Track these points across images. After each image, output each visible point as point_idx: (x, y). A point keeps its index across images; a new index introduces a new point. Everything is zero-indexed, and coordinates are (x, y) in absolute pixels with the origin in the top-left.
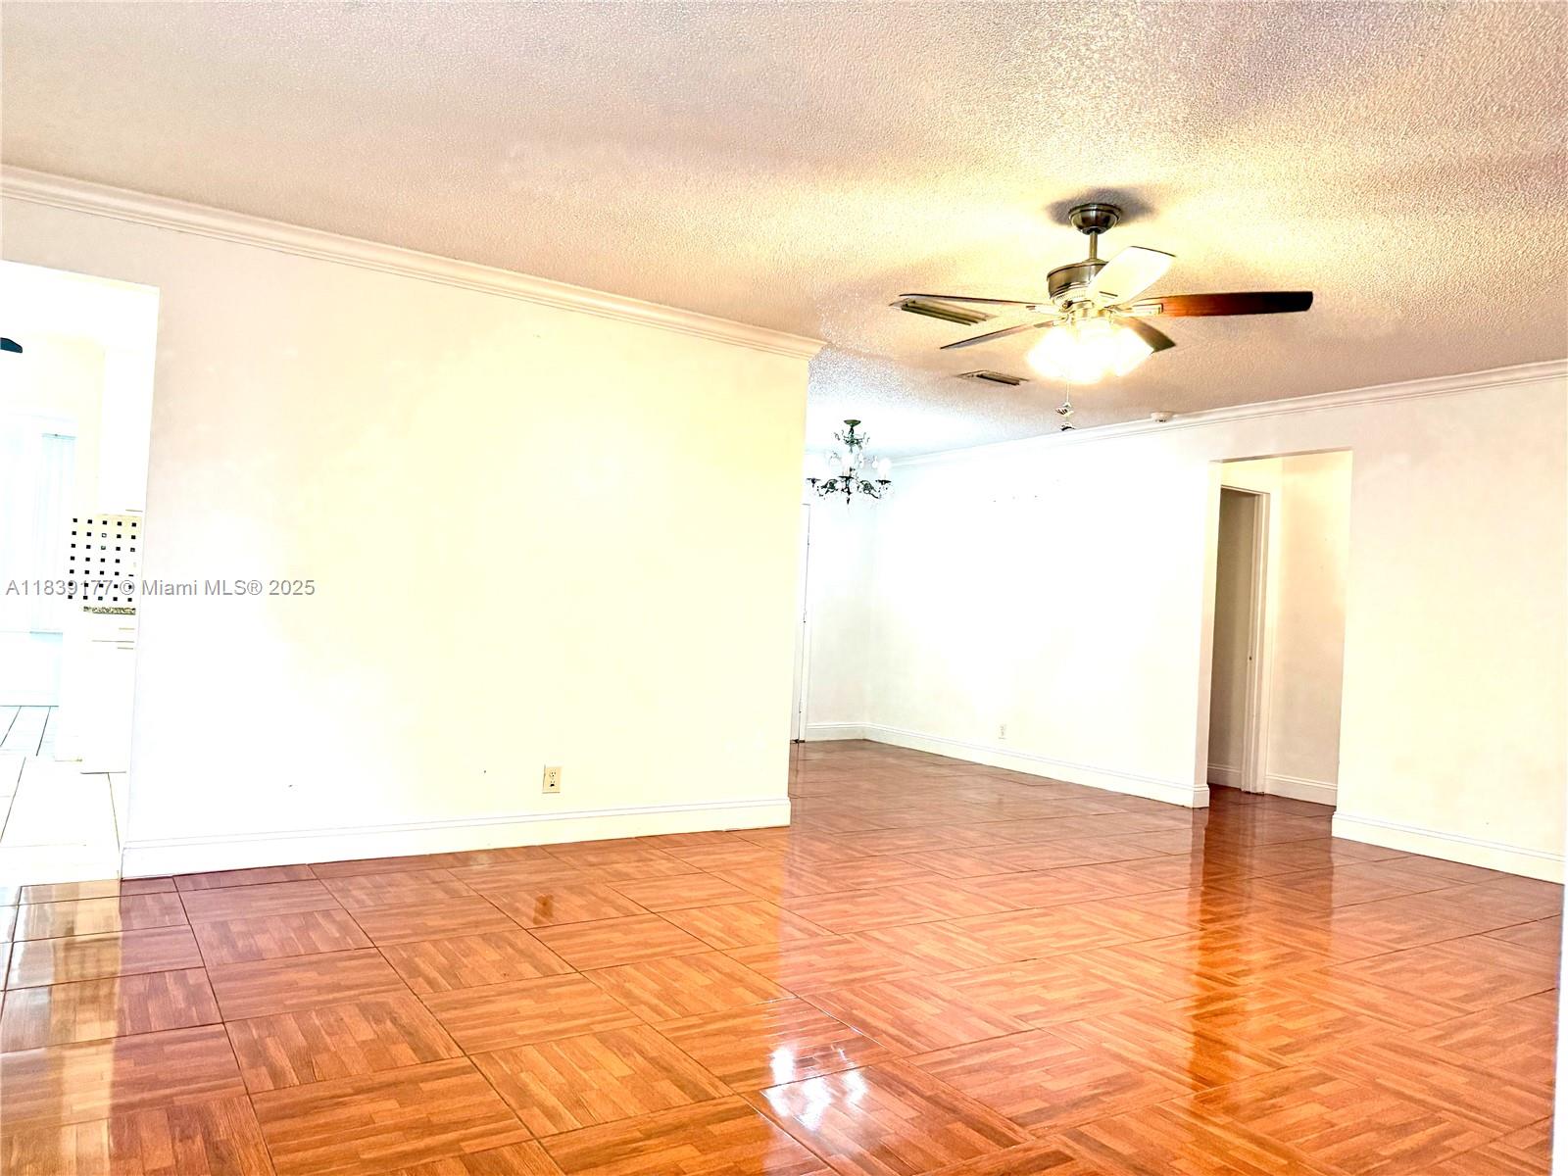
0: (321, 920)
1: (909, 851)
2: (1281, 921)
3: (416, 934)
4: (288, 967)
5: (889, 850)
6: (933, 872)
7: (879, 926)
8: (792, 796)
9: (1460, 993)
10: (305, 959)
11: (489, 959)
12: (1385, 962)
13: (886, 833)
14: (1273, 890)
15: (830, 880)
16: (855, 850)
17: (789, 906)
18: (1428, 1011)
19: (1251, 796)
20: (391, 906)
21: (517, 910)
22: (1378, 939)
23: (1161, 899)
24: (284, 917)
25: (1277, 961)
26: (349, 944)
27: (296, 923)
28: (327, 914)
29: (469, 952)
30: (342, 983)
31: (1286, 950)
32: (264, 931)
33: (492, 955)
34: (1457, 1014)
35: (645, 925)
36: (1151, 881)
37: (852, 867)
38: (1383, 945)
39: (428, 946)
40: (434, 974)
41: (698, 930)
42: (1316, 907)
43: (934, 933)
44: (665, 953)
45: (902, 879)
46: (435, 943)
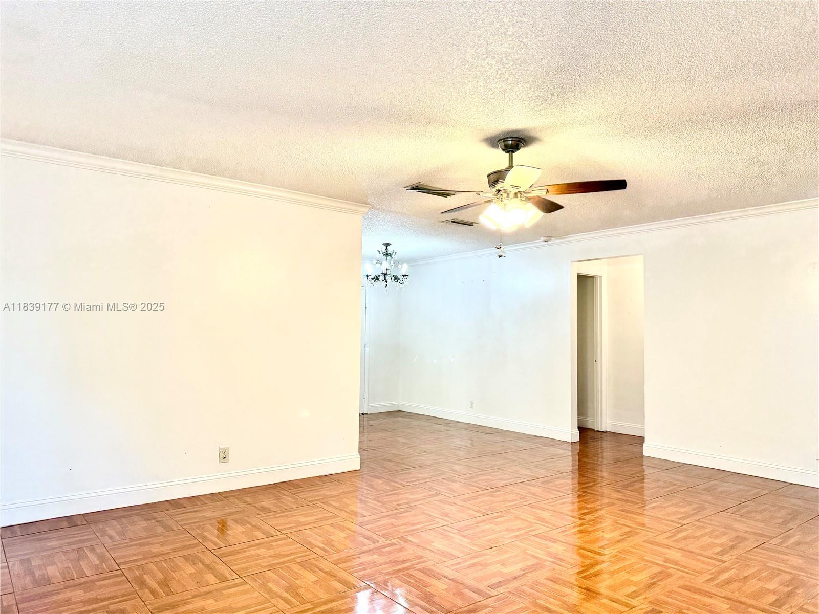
0: (88, 553)
1: (425, 481)
2: (623, 511)
3: (145, 559)
4: (65, 588)
5: (415, 481)
6: (438, 493)
7: (411, 532)
8: (361, 450)
9: (718, 549)
10: (77, 581)
11: (187, 573)
12: (678, 532)
13: (413, 471)
14: (617, 491)
15: (384, 504)
16: (396, 483)
17: (361, 523)
18: (703, 563)
19: (599, 433)
20: (131, 540)
21: (205, 538)
22: (673, 518)
23: (560, 502)
24: (66, 552)
25: (623, 537)
26: (104, 569)
27: (73, 555)
28: (92, 549)
29: (175, 569)
30: (98, 597)
31: (627, 529)
32: (53, 564)
33: (190, 570)
34: (718, 563)
35: (280, 542)
36: (553, 490)
37: (395, 494)
38: (676, 522)
39: (153, 566)
40: (154, 585)
41: (310, 543)
42: (639, 500)
43: (442, 534)
44: (290, 561)
45: (423, 499)
46: (156, 563)
